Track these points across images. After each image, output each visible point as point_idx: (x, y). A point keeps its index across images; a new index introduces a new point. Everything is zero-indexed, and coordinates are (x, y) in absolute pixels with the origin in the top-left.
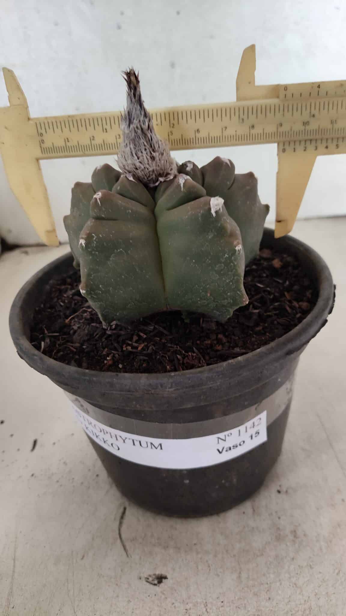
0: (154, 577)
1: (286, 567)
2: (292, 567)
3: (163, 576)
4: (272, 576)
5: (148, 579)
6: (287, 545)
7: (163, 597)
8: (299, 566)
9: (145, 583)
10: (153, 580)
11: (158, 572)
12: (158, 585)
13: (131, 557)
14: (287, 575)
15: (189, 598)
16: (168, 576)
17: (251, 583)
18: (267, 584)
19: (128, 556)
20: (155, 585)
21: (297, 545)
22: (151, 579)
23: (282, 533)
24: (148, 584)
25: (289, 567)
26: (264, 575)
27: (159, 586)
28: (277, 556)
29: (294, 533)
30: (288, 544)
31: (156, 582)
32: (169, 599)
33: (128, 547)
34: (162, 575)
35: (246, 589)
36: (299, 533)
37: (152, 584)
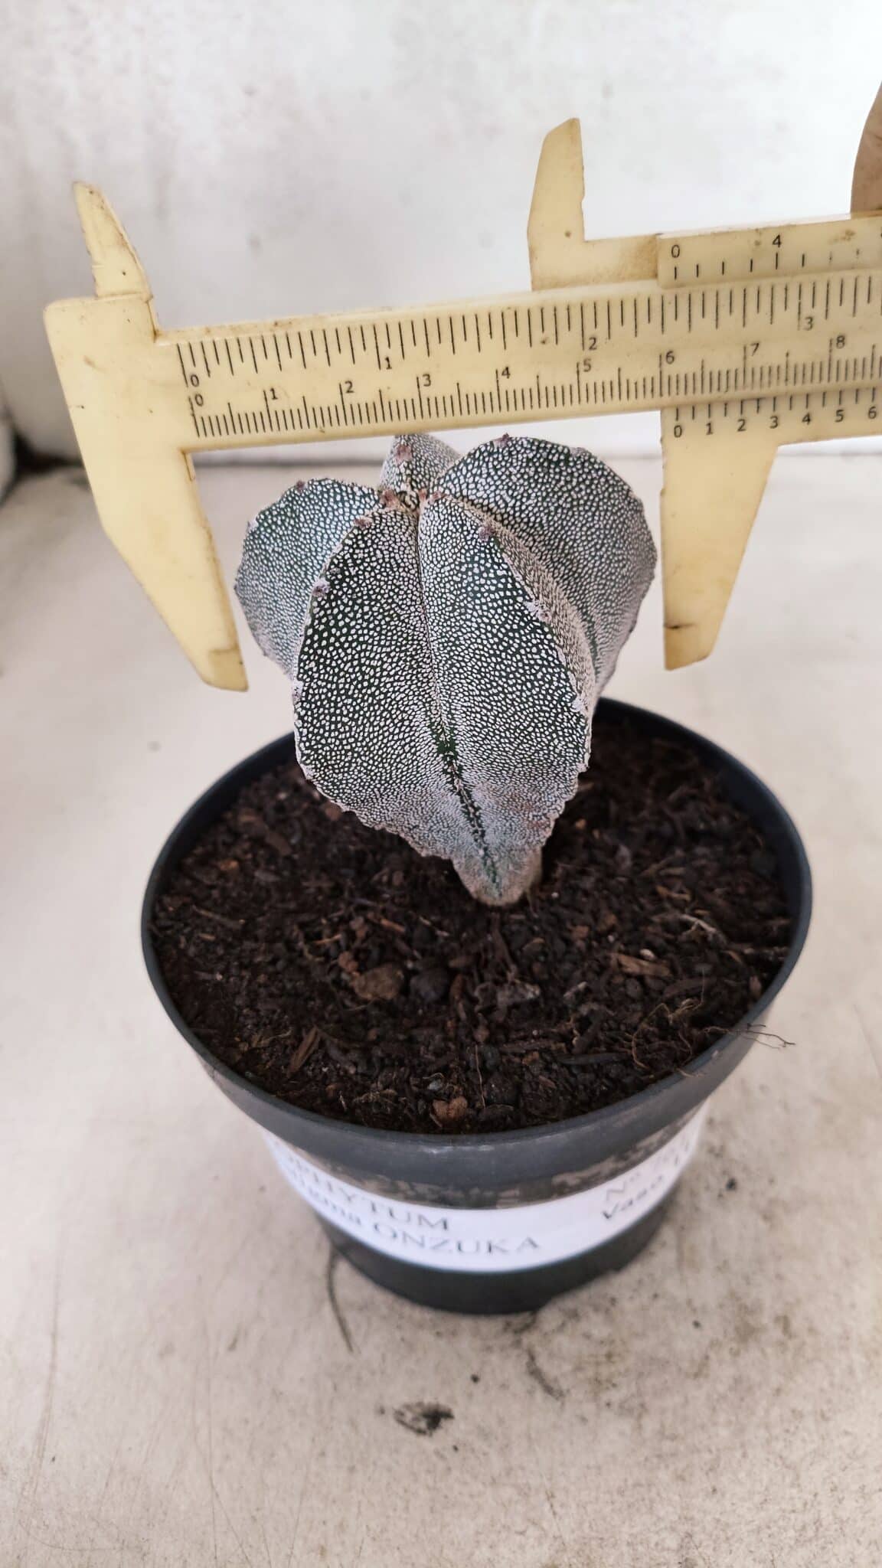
0: (418, 1410)
1: (761, 1413)
2: (775, 1412)
3: (441, 1409)
4: (724, 1433)
5: (402, 1414)
6: (763, 1351)
7: (441, 1465)
8: (793, 1411)
9: (392, 1422)
10: (416, 1419)
11: (428, 1400)
12: (428, 1432)
13: (360, 1352)
14: (762, 1433)
15: (509, 1471)
16: (456, 1412)
17: (667, 1446)
18: (710, 1451)
19: (350, 1348)
20: (420, 1432)
21: (789, 1356)
22: (409, 1416)
23: (751, 1320)
24: (401, 1428)
25: (767, 1411)
26: (703, 1427)
27: (431, 1435)
28: (738, 1381)
29: (784, 1322)
30: (769, 1351)
31: (423, 1424)
32: (456, 1473)
33: (351, 1327)
34: (438, 1405)
35: (655, 1460)
36: (797, 1324)
37: (411, 1428)
